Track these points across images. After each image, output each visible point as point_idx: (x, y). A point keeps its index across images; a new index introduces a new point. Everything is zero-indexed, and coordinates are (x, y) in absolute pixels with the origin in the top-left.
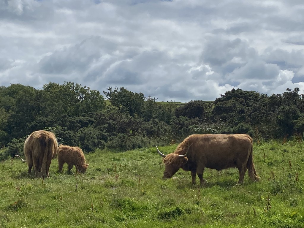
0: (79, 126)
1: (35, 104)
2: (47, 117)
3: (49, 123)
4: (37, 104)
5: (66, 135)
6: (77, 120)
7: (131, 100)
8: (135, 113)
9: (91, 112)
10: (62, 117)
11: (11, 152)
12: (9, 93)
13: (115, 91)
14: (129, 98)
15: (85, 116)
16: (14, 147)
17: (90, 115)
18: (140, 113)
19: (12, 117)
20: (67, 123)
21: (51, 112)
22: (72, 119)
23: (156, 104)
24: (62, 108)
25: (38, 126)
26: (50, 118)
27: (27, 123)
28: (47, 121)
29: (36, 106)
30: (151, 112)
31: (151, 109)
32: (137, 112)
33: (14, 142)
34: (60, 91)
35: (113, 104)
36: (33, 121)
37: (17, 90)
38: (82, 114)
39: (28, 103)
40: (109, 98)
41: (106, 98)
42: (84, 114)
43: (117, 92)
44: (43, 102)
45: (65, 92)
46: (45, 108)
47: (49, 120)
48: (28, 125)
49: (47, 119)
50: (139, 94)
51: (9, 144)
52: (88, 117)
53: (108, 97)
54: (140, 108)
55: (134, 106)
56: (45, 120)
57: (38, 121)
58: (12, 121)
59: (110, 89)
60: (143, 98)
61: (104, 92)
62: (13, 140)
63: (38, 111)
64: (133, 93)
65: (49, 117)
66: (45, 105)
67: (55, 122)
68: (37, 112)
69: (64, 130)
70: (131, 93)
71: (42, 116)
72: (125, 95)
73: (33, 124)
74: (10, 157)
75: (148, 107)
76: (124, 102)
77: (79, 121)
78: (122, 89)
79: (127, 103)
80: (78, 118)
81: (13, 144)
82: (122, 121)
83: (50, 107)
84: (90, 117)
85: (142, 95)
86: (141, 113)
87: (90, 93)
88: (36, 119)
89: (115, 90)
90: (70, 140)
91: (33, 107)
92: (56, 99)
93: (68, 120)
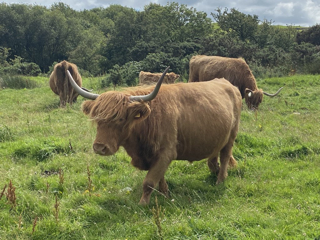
0: (183, 53)
1: (136, 27)
2: (149, 42)
3: (151, 48)
4: (138, 27)
5: (171, 62)
6: (181, 46)
7: (244, 23)
8: (246, 38)
9: (197, 37)
10: (166, 42)
11: (113, 78)
12: (107, 15)
13: (224, 13)
14: (241, 21)
15: (190, 42)
16: (116, 74)
17: (195, 40)
18: (252, 38)
19: (112, 41)
20: (171, 49)
21: (152, 36)
22: (176, 45)
23: (272, 28)
24: (165, 33)
25: (139, 51)
26: (152, 44)
27: (128, 49)
28: (149, 46)
29: (137, 29)
30: (266, 37)
31: (266, 34)
32: (249, 37)
33: (116, 68)
34: (162, 12)
35: (222, 28)
36: (134, 46)
37: (116, 12)
38: (187, 39)
39: (129, 25)
40: (217, 21)
41: (214, 21)
42: (189, 39)
43: (226, 13)
44: (145, 25)
45: (169, 14)
46: (146, 31)
47: (151, 45)
48: (129, 50)
49: (149, 44)
50: (253, 16)
51: (111, 70)
52: (193, 43)
53: (217, 19)
54: (252, 32)
55: (246, 30)
56: (147, 45)
57: (139, 46)
58: (112, 46)
59: (219, 11)
60: (257, 20)
61: (212, 14)
62: (114, 67)
63: (140, 35)
64: (245, 15)
65: (151, 42)
66: (147, 28)
67: (158, 47)
68: (138, 36)
69: (169, 57)
70: (243, 16)
71: (144, 40)
72: (237, 17)
73: (134, 49)
74: (111, 84)
75: (262, 31)
76: (235, 25)
77: (183, 47)
78: (233, 10)
79: (238, 27)
80: (182, 43)
81: (115, 71)
82: (233, 48)
83: (152, 31)
84: (196, 42)
85: (256, 17)
86: (254, 39)
87: (197, 14)
88: (138, 44)
89: (225, 11)
90: (175, 67)
91: (133, 30)
92: (158, 22)
93: (171, 45)
